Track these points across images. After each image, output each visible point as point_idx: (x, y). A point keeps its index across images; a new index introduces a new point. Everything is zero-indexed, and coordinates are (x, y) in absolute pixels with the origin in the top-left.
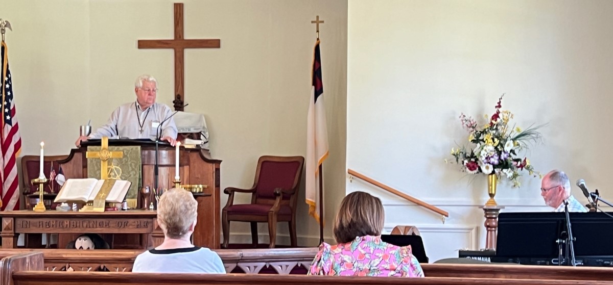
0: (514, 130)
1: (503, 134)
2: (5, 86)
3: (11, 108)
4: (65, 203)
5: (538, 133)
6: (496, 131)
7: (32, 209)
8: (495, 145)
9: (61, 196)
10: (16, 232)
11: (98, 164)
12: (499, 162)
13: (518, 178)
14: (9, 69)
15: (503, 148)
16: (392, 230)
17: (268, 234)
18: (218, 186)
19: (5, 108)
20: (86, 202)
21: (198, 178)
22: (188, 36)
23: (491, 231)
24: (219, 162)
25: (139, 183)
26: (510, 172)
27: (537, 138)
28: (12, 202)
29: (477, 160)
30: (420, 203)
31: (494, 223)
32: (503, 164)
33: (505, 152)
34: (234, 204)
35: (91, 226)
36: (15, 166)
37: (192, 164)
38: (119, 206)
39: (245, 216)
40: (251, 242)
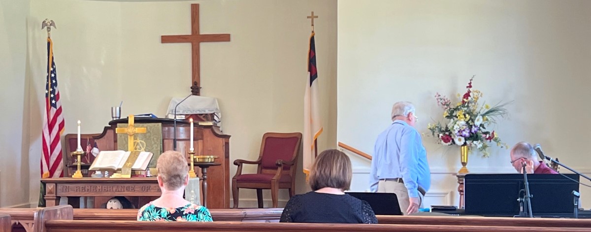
0: (483, 107)
1: (474, 110)
2: (51, 76)
3: (56, 93)
4: (98, 171)
5: (505, 109)
6: (468, 108)
7: (71, 177)
8: (467, 120)
9: (95, 165)
10: (58, 196)
11: (126, 139)
12: (470, 135)
13: (487, 149)
14: (54, 61)
15: (474, 122)
17: (272, 200)
18: (227, 157)
19: (51, 94)
20: (116, 169)
21: (210, 150)
22: (203, 32)
23: (462, 195)
24: (229, 137)
26: (480, 143)
27: (504, 114)
28: (57, 173)
29: (451, 133)
32: (474, 137)
33: (475, 126)
34: (242, 174)
35: (120, 190)
36: (60, 142)
37: (205, 139)
38: (143, 173)
39: (251, 184)
40: (258, 206)
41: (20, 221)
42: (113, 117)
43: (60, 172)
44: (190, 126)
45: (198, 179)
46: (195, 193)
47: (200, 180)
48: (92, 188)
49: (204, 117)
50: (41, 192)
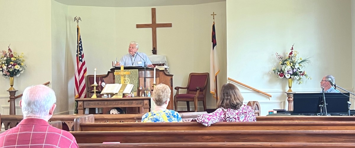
0: (299, 59)
1: (294, 61)
2: (79, 45)
3: (82, 54)
4: (105, 94)
5: (309, 60)
6: (291, 60)
7: (91, 98)
8: (291, 66)
9: (104, 92)
10: (84, 107)
11: (120, 77)
12: (293, 73)
13: (301, 80)
14: (81, 38)
15: (295, 67)
16: (247, 103)
17: (194, 107)
18: (172, 86)
19: (79, 55)
20: (115, 94)
22: (158, 22)
23: (290, 103)
24: (172, 75)
25: (138, 86)
26: (298, 77)
27: (309, 62)
28: (83, 95)
29: (283, 72)
30: (259, 92)
31: (292, 99)
32: (295, 74)
33: (295, 69)
34: (179, 94)
35: (117, 104)
36: (84, 79)
37: (160, 77)
38: (129, 95)
39: (184, 99)
40: (187, 110)
41: (65, 122)
42: (113, 67)
43: (85, 95)
48: (102, 103)
50: (76, 106)
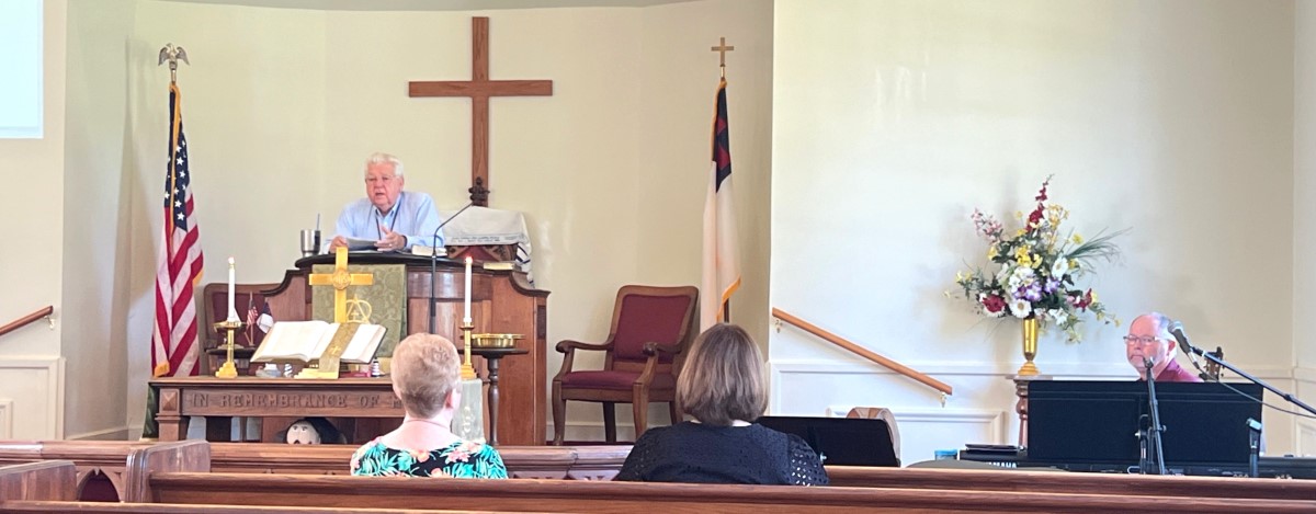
0: (1070, 239)
1: (1050, 246)
2: (176, 162)
3: (187, 199)
4: (269, 363)
5: (1113, 245)
6: (1037, 242)
7: (214, 374)
8: (1036, 266)
9: (264, 351)
10: (185, 413)
11: (331, 296)
12: (1043, 297)
13: (1077, 326)
14: (184, 131)
15: (1050, 271)
17: (633, 425)
18: (542, 336)
19: (175, 200)
20: (307, 361)
21: (507, 322)
22: (497, 73)
24: (545, 294)
25: (402, 331)
26: (1061, 314)
27: (1112, 254)
28: (186, 365)
29: (1003, 292)
30: (901, 369)
32: (1050, 301)
33: (1053, 279)
34: (573, 370)
35: (314, 404)
36: (192, 301)
37: (496, 298)
38: (365, 369)
39: (592, 391)
40: (604, 440)
41: (104, 469)
42: (304, 252)
43: (192, 363)
44: (464, 271)
45: (480, 381)
46: (474, 411)
47: (484, 383)
48: (257, 400)
49: (495, 251)
50: (149, 406)
